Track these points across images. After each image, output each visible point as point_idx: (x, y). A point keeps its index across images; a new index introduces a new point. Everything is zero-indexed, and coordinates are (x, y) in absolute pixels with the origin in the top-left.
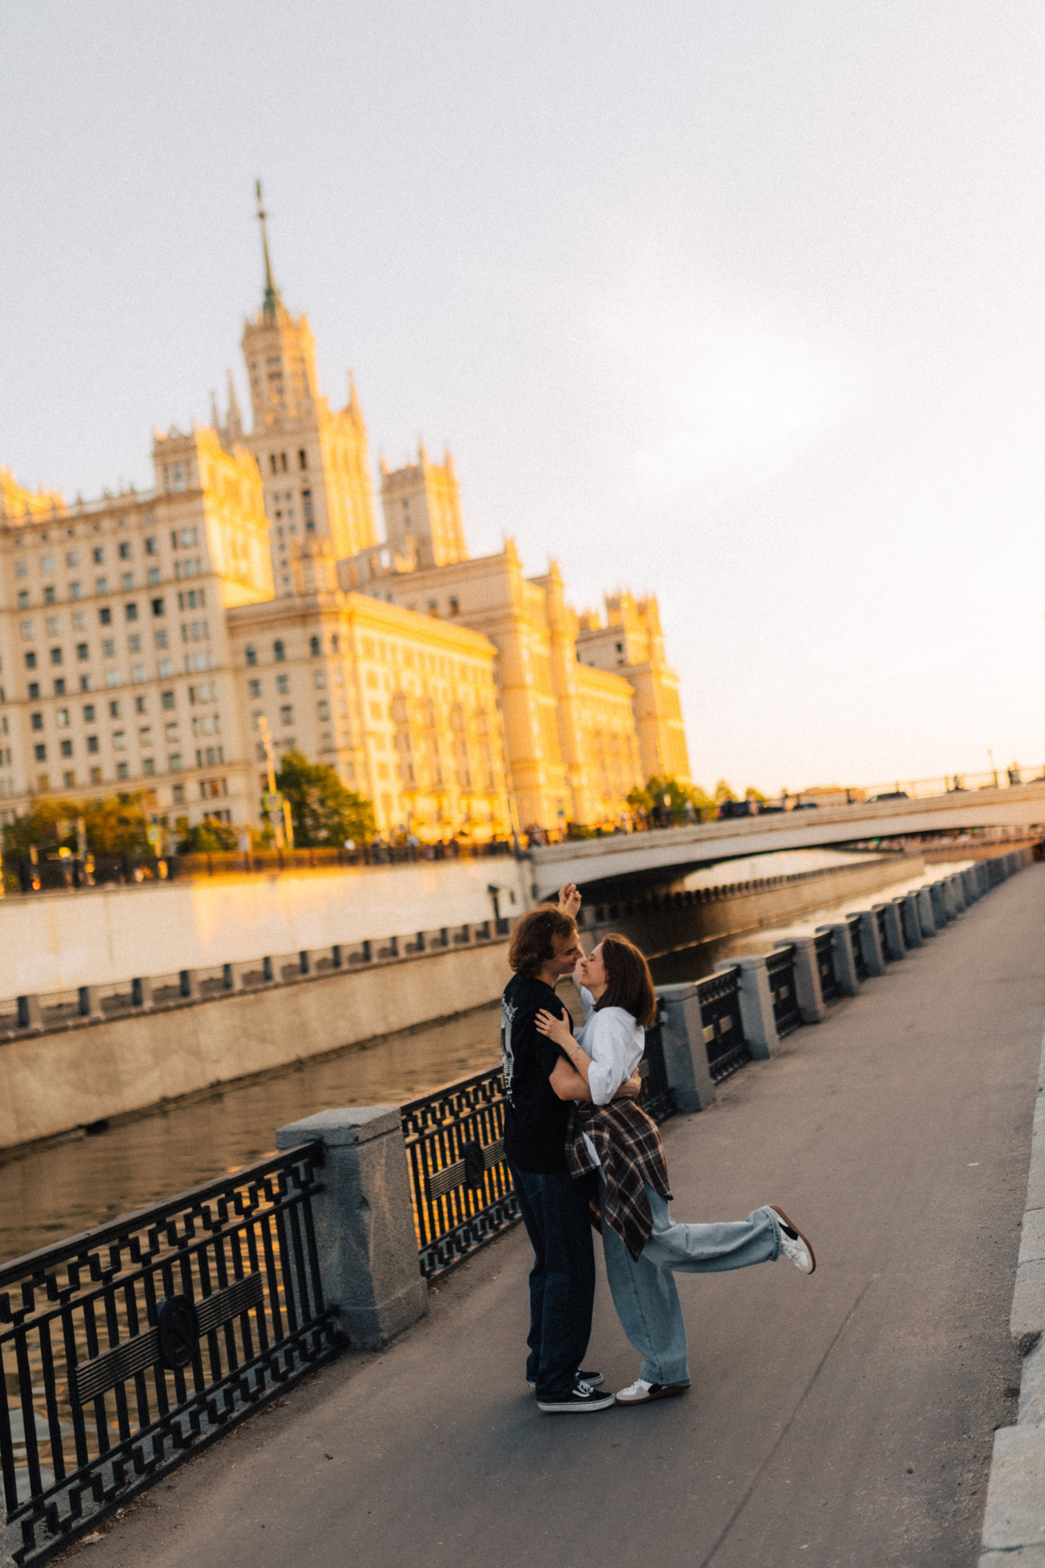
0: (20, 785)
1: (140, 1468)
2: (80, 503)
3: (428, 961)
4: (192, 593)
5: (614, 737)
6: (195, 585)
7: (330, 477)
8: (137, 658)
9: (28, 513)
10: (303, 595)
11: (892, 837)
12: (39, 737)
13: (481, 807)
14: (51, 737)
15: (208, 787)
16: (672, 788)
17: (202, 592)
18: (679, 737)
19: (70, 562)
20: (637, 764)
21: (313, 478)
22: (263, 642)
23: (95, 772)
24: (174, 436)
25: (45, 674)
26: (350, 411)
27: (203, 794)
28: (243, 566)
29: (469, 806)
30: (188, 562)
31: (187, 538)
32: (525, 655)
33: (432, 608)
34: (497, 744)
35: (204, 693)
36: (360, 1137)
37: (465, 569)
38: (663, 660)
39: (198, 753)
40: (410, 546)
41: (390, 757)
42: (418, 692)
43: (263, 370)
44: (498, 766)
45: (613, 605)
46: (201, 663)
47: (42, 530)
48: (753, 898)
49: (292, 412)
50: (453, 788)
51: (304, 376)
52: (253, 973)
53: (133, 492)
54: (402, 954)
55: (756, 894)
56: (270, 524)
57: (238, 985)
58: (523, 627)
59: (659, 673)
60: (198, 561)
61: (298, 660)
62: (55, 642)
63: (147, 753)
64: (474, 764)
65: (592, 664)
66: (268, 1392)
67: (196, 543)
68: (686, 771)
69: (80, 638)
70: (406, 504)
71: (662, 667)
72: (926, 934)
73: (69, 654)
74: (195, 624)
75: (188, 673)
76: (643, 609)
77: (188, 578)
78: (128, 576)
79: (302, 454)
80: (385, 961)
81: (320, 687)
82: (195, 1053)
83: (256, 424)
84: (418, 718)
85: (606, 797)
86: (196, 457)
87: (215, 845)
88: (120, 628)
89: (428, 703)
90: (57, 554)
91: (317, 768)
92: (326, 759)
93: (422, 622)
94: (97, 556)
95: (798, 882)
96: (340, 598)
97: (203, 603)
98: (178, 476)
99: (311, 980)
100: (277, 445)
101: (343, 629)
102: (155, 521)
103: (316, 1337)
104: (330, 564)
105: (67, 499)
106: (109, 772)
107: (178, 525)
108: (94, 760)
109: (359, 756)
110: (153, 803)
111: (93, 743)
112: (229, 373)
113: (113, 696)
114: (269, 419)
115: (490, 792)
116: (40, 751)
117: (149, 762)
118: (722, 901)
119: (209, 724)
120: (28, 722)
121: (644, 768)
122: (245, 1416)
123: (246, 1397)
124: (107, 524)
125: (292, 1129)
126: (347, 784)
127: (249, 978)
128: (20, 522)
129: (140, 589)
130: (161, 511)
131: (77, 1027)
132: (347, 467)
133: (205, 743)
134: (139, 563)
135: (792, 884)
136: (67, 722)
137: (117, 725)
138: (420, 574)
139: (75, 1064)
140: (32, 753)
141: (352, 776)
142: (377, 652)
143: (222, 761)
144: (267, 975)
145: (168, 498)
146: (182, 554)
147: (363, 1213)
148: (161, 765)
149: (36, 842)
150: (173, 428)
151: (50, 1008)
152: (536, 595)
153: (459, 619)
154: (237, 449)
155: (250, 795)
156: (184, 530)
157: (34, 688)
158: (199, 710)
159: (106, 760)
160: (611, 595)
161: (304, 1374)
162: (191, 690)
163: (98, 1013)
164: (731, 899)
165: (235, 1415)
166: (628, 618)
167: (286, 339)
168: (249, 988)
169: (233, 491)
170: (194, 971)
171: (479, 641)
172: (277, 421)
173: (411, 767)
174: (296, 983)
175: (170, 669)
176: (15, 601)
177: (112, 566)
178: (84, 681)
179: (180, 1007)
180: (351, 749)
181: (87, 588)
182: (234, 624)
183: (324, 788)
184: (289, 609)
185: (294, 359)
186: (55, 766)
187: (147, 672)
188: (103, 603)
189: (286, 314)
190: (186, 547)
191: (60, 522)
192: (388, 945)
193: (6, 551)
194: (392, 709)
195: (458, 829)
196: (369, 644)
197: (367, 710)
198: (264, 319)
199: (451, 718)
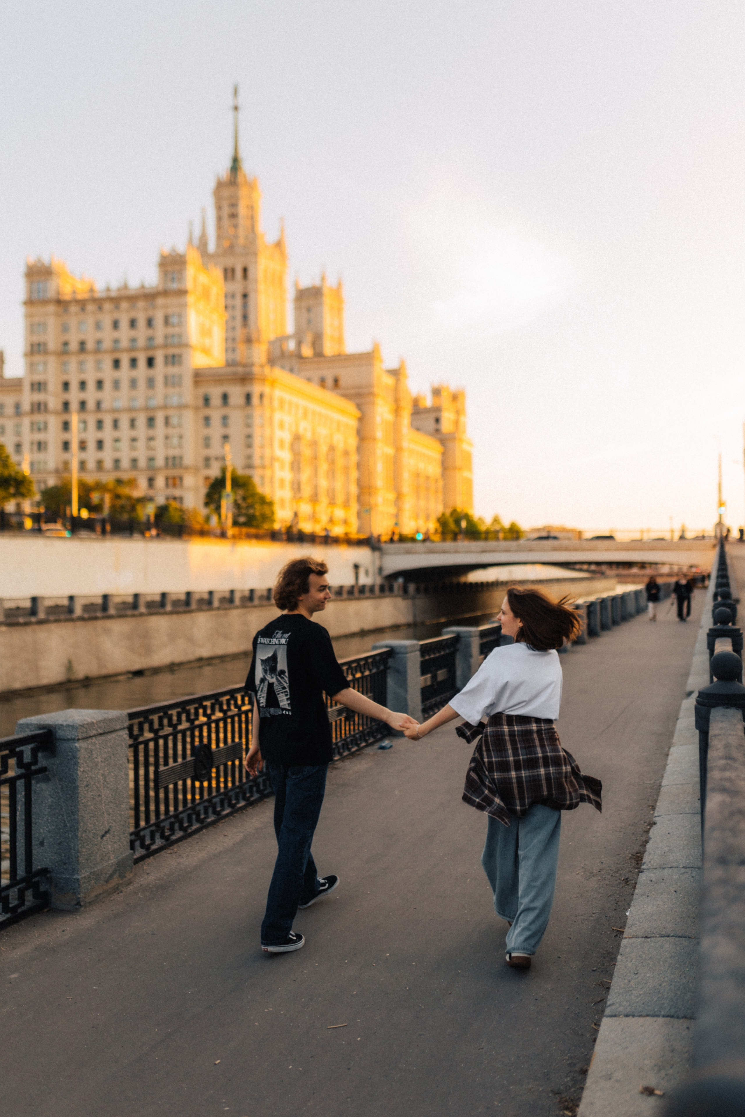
0: (51, 465)
2: (108, 290)
4: (174, 356)
5: (428, 478)
6: (176, 351)
7: (262, 287)
8: (134, 393)
9: (74, 292)
10: (245, 366)
11: (598, 564)
12: (66, 436)
13: (339, 513)
14: (74, 437)
15: (171, 482)
16: (467, 517)
17: (180, 356)
18: (469, 483)
19: (98, 326)
20: (441, 497)
21: (251, 286)
22: (215, 392)
23: (100, 464)
24: (174, 254)
25: (74, 396)
26: (279, 244)
27: (167, 485)
28: (207, 342)
29: (332, 512)
30: (173, 336)
31: (174, 320)
32: (378, 419)
33: (322, 382)
34: (354, 474)
35: (174, 421)
37: (344, 360)
38: (465, 432)
39: (167, 459)
40: (309, 338)
41: (288, 475)
42: (309, 436)
43: (226, 211)
44: (354, 489)
45: (437, 392)
46: (175, 401)
47: (82, 304)
49: (241, 241)
50: (324, 500)
51: (252, 218)
52: (224, 598)
53: (143, 287)
57: (216, 604)
58: (379, 401)
59: (461, 440)
60: (180, 336)
61: (236, 407)
62: (83, 377)
63: (134, 454)
64: (339, 485)
65: (418, 429)
67: (180, 325)
68: (471, 505)
69: (99, 375)
70: (309, 310)
71: (463, 437)
73: (91, 385)
74: (173, 376)
75: (165, 407)
76: (456, 398)
77: (173, 346)
78: (134, 340)
79: (245, 270)
81: (249, 426)
82: (191, 640)
83: (218, 246)
84: (307, 452)
85: (417, 517)
86: (186, 269)
88: (125, 372)
89: (314, 444)
90: (90, 321)
91: (244, 477)
92: (247, 472)
93: (314, 389)
94: (116, 325)
96: (267, 370)
97: (180, 363)
98: (173, 280)
99: (255, 607)
100: (229, 262)
101: (267, 390)
102: (154, 307)
104: (263, 345)
105: (100, 286)
106: (108, 464)
107: (170, 311)
108: (100, 455)
109: (268, 473)
110: (136, 487)
111: (100, 444)
112: (203, 210)
113: (116, 416)
114: (226, 244)
115: (346, 505)
116: (66, 446)
117: (134, 461)
119: (175, 441)
120: (60, 426)
121: (444, 501)
124: (124, 305)
126: (260, 489)
127: (223, 600)
128: (68, 297)
129: (141, 349)
130: (160, 301)
131: (133, 616)
132: (273, 281)
133: (172, 452)
134: (142, 333)
136: (85, 429)
137: (117, 434)
138: (316, 359)
139: (129, 637)
140: (60, 446)
141: (263, 484)
142: (287, 407)
143: (181, 466)
144: (232, 600)
145: (165, 293)
146: (170, 330)
148: (142, 463)
150: (174, 249)
152: (389, 381)
153: (339, 391)
154: (210, 264)
155: (196, 489)
156: (173, 315)
157: (66, 405)
158: (170, 431)
159: (107, 456)
160: (436, 386)
162: (167, 418)
163: (143, 609)
166: (445, 402)
167: (243, 192)
168: (221, 607)
169: (206, 294)
170: (194, 592)
171: (350, 407)
172: (232, 246)
173: (299, 483)
175: (153, 403)
176: (59, 347)
177: (124, 333)
178: (98, 404)
179: (185, 612)
180: (264, 467)
181: (107, 344)
182: (198, 379)
183: (246, 491)
184: (235, 374)
185: (247, 206)
186: (75, 457)
187: (140, 403)
188: (116, 355)
189: (245, 176)
190: (173, 326)
191: (94, 300)
193: (58, 315)
194: (292, 446)
195: (324, 527)
196: (282, 402)
197: (276, 444)
198: (230, 178)
199: (327, 455)
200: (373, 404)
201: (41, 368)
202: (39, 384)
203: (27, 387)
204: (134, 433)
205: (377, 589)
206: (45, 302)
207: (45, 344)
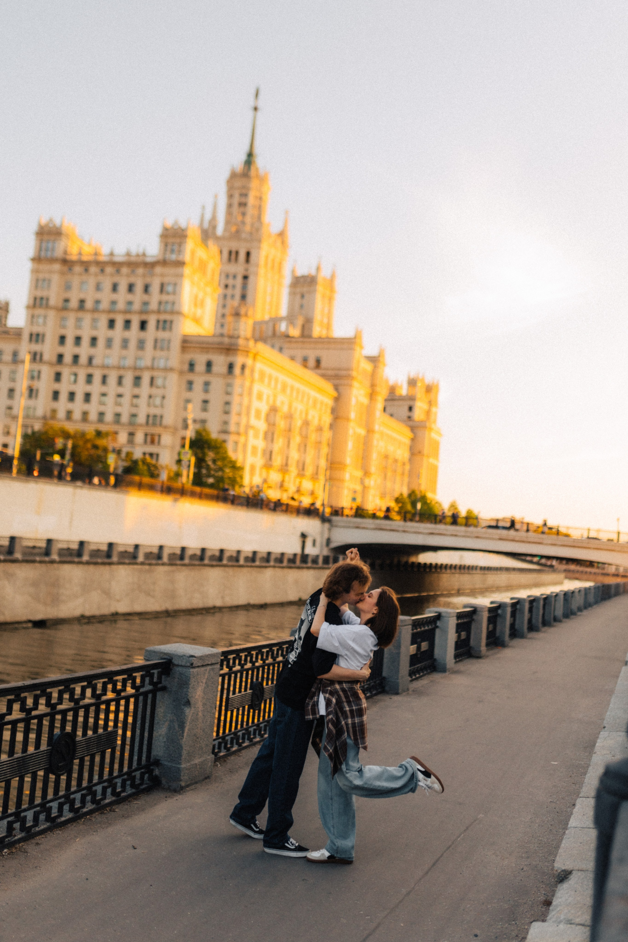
0: (40, 412)
1: (23, 828)
2: (112, 254)
3: (255, 569)
4: (165, 322)
5: (396, 461)
6: (167, 317)
7: (262, 271)
8: (124, 352)
9: (80, 254)
10: (231, 337)
11: (549, 558)
12: (57, 386)
14: (64, 388)
15: (149, 438)
16: (423, 499)
17: (171, 322)
18: (434, 470)
19: (98, 287)
20: (406, 480)
21: (252, 269)
22: (201, 360)
23: (85, 414)
24: (176, 227)
25: (69, 350)
26: (282, 234)
27: (145, 442)
28: (199, 312)
29: (300, 482)
30: (167, 302)
31: (170, 289)
32: (353, 401)
33: (305, 361)
34: (325, 450)
35: (159, 382)
36: (195, 663)
37: (329, 343)
38: (435, 422)
39: (148, 416)
40: (300, 322)
41: (260, 444)
42: (285, 409)
43: (236, 200)
44: (323, 463)
45: (412, 383)
46: (162, 364)
47: (86, 265)
48: (457, 575)
49: (248, 228)
50: (293, 470)
51: (260, 209)
52: (151, 553)
53: (144, 255)
54: (242, 562)
55: (460, 573)
56: (220, 291)
57: (141, 558)
58: (355, 384)
59: (431, 429)
60: (173, 303)
61: (218, 375)
62: (79, 333)
63: (118, 409)
64: (309, 459)
65: (392, 415)
66: (107, 801)
67: (174, 293)
68: (434, 491)
69: (94, 333)
70: (303, 296)
71: (433, 426)
72: (556, 620)
73: (86, 341)
74: (163, 340)
75: (152, 368)
76: (429, 389)
77: (165, 312)
78: (130, 303)
79: (248, 254)
80: (230, 563)
81: (228, 393)
82: (107, 593)
83: (225, 230)
84: (281, 424)
85: (383, 496)
86: (185, 242)
87: (146, 473)
88: (118, 332)
89: (289, 417)
90: (92, 282)
91: (216, 441)
92: (223, 437)
93: (297, 368)
94: (115, 288)
95: (486, 572)
96: (251, 343)
97: (171, 329)
98: (172, 251)
99: (184, 565)
100: (234, 245)
101: (249, 362)
102: (152, 275)
103: (142, 775)
104: (250, 322)
105: (105, 250)
106: (93, 416)
107: (166, 280)
108: (86, 407)
109: (242, 439)
110: (115, 440)
111: (87, 397)
112: (216, 196)
113: (106, 372)
114: (234, 229)
115: (314, 478)
116: (56, 395)
117: (118, 415)
118: (439, 573)
119: (158, 401)
120: (53, 376)
121: (409, 484)
122: (91, 812)
123: (93, 801)
124: (125, 270)
125: (155, 650)
126: (231, 454)
127: (148, 555)
128: (74, 258)
129: (135, 312)
130: (158, 270)
131: (41, 562)
132: (273, 267)
133: (153, 411)
134: (138, 297)
135: (482, 572)
136: (75, 381)
137: (104, 389)
138: (301, 339)
139: (35, 584)
140: (51, 395)
141: (235, 450)
142: (266, 380)
143: (161, 425)
144: (159, 557)
145: (164, 263)
146: (165, 297)
147: (186, 709)
148: (125, 419)
149: (41, 448)
150: (176, 223)
151: (28, 547)
152: (368, 367)
153: (319, 371)
154: (211, 243)
155: (173, 447)
156: (169, 284)
157: (60, 357)
158: (154, 391)
159: (93, 409)
160: (412, 376)
161: (130, 796)
162: (152, 379)
163: (55, 557)
164: (443, 573)
165: (85, 810)
166: (419, 392)
167: (254, 184)
168: (147, 562)
169: (202, 266)
170: (117, 544)
171: (328, 387)
172: (238, 232)
173: (271, 453)
174: (176, 565)
175: (142, 364)
176: (60, 304)
177: (122, 296)
178: (90, 360)
179: (104, 564)
180: (238, 434)
181: (105, 305)
182: (186, 345)
183: (217, 453)
184: (220, 343)
185: (256, 197)
186: (62, 405)
187: (129, 362)
188: (112, 316)
189: (257, 169)
190: (168, 293)
191: (98, 263)
192: (234, 555)
193: (62, 273)
194: (268, 415)
195: (291, 496)
196: (262, 374)
197: (253, 413)
198: (244, 170)
199: (301, 428)
200: (351, 386)
201: (41, 320)
202: (38, 335)
203: (26, 336)
204: (120, 390)
205: (321, 560)
206: (52, 260)
207: (48, 299)
